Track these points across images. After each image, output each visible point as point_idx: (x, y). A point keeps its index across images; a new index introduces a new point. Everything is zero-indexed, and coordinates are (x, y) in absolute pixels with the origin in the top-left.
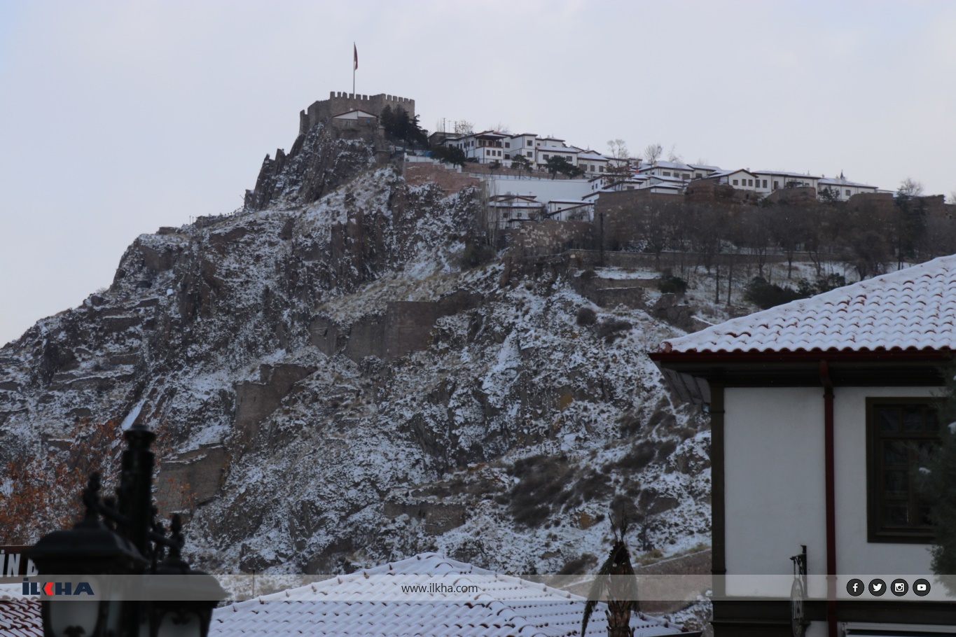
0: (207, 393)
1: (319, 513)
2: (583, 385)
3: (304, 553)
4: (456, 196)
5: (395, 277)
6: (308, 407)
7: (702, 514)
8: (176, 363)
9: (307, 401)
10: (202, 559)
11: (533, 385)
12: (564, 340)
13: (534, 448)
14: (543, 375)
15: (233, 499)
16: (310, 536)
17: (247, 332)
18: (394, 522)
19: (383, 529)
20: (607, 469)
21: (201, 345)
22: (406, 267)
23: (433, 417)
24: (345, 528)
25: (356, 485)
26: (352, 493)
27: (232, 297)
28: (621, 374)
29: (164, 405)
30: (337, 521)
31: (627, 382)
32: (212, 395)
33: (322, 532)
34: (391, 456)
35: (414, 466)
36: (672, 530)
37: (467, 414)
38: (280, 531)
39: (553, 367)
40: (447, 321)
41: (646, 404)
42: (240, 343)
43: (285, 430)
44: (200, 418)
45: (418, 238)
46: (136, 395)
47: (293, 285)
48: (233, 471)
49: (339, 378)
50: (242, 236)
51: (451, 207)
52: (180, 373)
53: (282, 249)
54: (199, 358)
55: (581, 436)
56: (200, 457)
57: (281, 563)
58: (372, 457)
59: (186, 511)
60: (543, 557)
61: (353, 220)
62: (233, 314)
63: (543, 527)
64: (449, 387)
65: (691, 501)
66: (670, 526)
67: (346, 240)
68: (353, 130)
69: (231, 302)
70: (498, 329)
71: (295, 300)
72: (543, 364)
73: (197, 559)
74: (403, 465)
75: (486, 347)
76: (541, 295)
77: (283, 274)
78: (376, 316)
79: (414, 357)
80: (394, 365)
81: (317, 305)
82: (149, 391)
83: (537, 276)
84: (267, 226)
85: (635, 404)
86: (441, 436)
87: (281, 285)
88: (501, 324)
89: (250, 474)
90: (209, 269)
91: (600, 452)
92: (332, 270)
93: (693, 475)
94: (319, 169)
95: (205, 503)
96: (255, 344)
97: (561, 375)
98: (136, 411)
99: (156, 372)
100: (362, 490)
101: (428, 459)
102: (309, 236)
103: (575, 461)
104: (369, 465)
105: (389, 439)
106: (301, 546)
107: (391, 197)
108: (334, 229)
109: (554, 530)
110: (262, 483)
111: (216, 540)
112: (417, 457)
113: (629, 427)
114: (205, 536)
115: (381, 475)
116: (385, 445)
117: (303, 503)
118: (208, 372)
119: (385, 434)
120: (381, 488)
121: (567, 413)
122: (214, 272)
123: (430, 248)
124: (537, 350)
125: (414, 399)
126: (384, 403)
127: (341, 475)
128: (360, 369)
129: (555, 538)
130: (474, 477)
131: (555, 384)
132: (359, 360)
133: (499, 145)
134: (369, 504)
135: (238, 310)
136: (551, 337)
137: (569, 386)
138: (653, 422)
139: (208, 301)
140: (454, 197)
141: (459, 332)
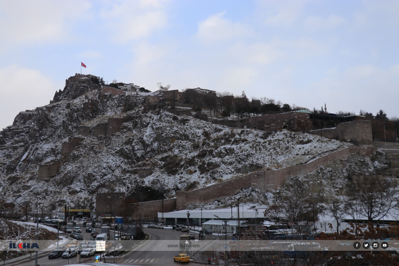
0: (47, 149)
1: (94, 176)
2: (179, 136)
3: (90, 188)
4: (118, 96)
5: (103, 116)
6: (83, 149)
7: (229, 169)
8: (37, 141)
9: (83, 147)
10: (55, 192)
11: (162, 136)
12: (169, 124)
13: (165, 154)
14: (165, 134)
15: (63, 175)
16: (91, 183)
17: (58, 133)
18: (125, 176)
19: (123, 178)
20: (194, 157)
21: (45, 136)
22: (105, 113)
23: (127, 148)
24: (103, 180)
25: (105, 168)
26: (104, 171)
27: (53, 123)
28: (190, 132)
29: (35, 152)
30: (100, 179)
31: (192, 134)
32: (49, 149)
33: (96, 182)
34: (114, 160)
35: (121, 163)
36: (220, 173)
37: (138, 147)
38: (81, 182)
39: (167, 131)
40: (125, 124)
41: (199, 140)
42: (56, 136)
43: (77, 155)
44: (46, 155)
45: (108, 106)
46: (26, 150)
47: (71, 120)
48: (62, 167)
49: (92, 141)
50: (55, 108)
51: (116, 98)
52: (39, 144)
53: (67, 111)
54: (44, 139)
55: (181, 150)
56: (51, 163)
57: (82, 192)
58: (109, 160)
59: (48, 179)
60: (180, 183)
61: (90, 101)
62: (54, 128)
63: (177, 174)
64: (131, 140)
65: (223, 165)
66: (220, 172)
67: (88, 106)
68: (84, 82)
69: (53, 125)
70: (145, 124)
71: (73, 123)
72: (164, 131)
73: (53, 192)
74: (118, 163)
75: (141, 129)
76: (156, 115)
77: (68, 117)
78: (102, 124)
79: (117, 133)
80: (111, 136)
81: (80, 124)
82: (30, 148)
83: (154, 110)
84: (62, 105)
85: (196, 140)
86: (130, 154)
87: (68, 120)
88: (146, 122)
89: (68, 168)
90: (46, 116)
91: (188, 154)
92: (84, 115)
93: (222, 158)
94: (75, 91)
95: (53, 177)
96: (61, 136)
97: (171, 133)
98: (26, 154)
99: (32, 143)
100: (107, 170)
101: (126, 161)
102: (76, 106)
103: (180, 157)
104: (108, 163)
105: (113, 155)
106: (88, 186)
107: (99, 96)
108: (84, 104)
109: (182, 175)
110: (72, 170)
111: (58, 187)
112: (122, 160)
113: (196, 147)
114: (55, 186)
115: (112, 165)
116: (112, 157)
117: (88, 174)
118: (47, 143)
119: (112, 154)
120: (112, 169)
121: (175, 143)
122: (48, 116)
123: (111, 109)
124: (161, 127)
125: (119, 145)
126: (109, 146)
127: (100, 166)
128: (98, 139)
129: (182, 177)
130: (149, 162)
131: (169, 136)
132: (97, 136)
133: (124, 86)
134: (109, 174)
135: (55, 127)
136: (165, 124)
137: (174, 136)
138: (203, 145)
139: (47, 124)
140: (117, 96)
141: (130, 126)
